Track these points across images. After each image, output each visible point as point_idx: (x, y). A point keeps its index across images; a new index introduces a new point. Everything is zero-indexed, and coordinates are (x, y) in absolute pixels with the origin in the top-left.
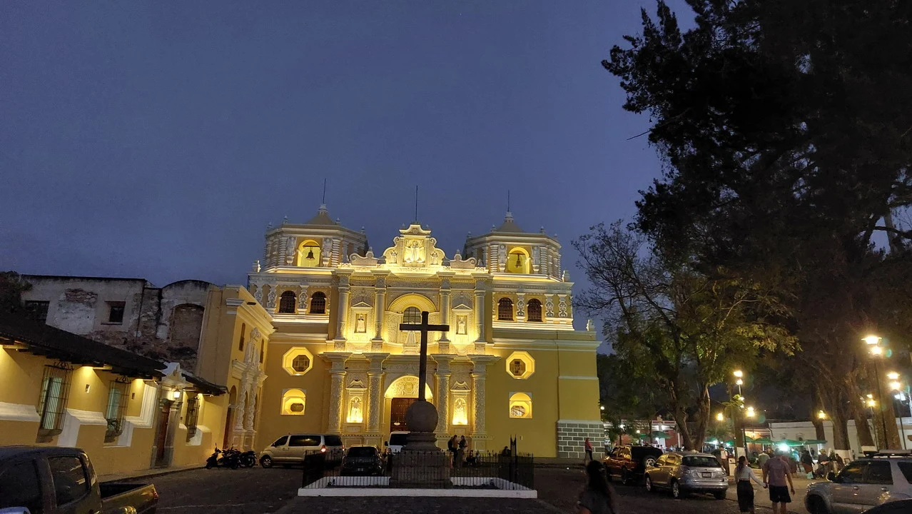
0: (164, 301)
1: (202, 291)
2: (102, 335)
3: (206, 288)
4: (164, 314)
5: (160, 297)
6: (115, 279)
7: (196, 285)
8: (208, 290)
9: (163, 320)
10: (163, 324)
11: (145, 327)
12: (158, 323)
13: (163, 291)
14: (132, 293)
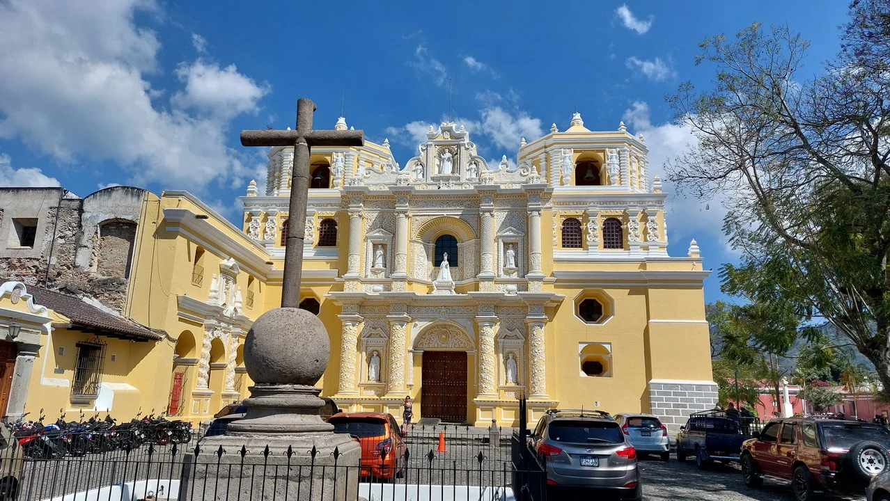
0: (85, 216)
1: (135, 199)
2: (9, 263)
3: (139, 196)
4: (86, 234)
5: (81, 211)
6: (25, 189)
7: (127, 193)
8: (142, 198)
9: (84, 241)
10: (85, 246)
11: (62, 252)
12: (78, 245)
13: (85, 201)
14: (45, 206)
